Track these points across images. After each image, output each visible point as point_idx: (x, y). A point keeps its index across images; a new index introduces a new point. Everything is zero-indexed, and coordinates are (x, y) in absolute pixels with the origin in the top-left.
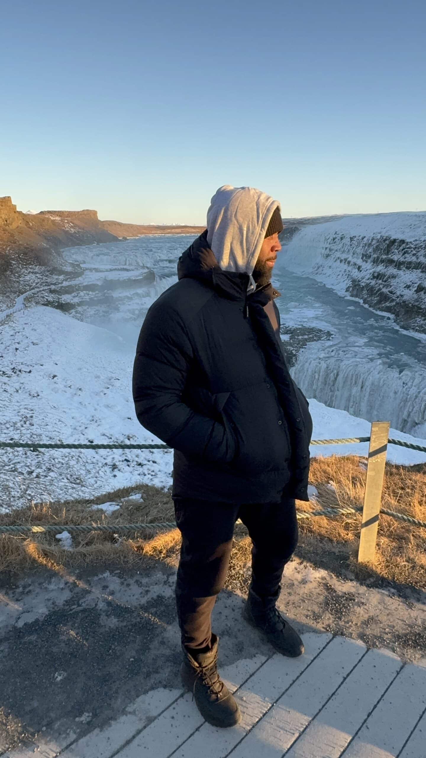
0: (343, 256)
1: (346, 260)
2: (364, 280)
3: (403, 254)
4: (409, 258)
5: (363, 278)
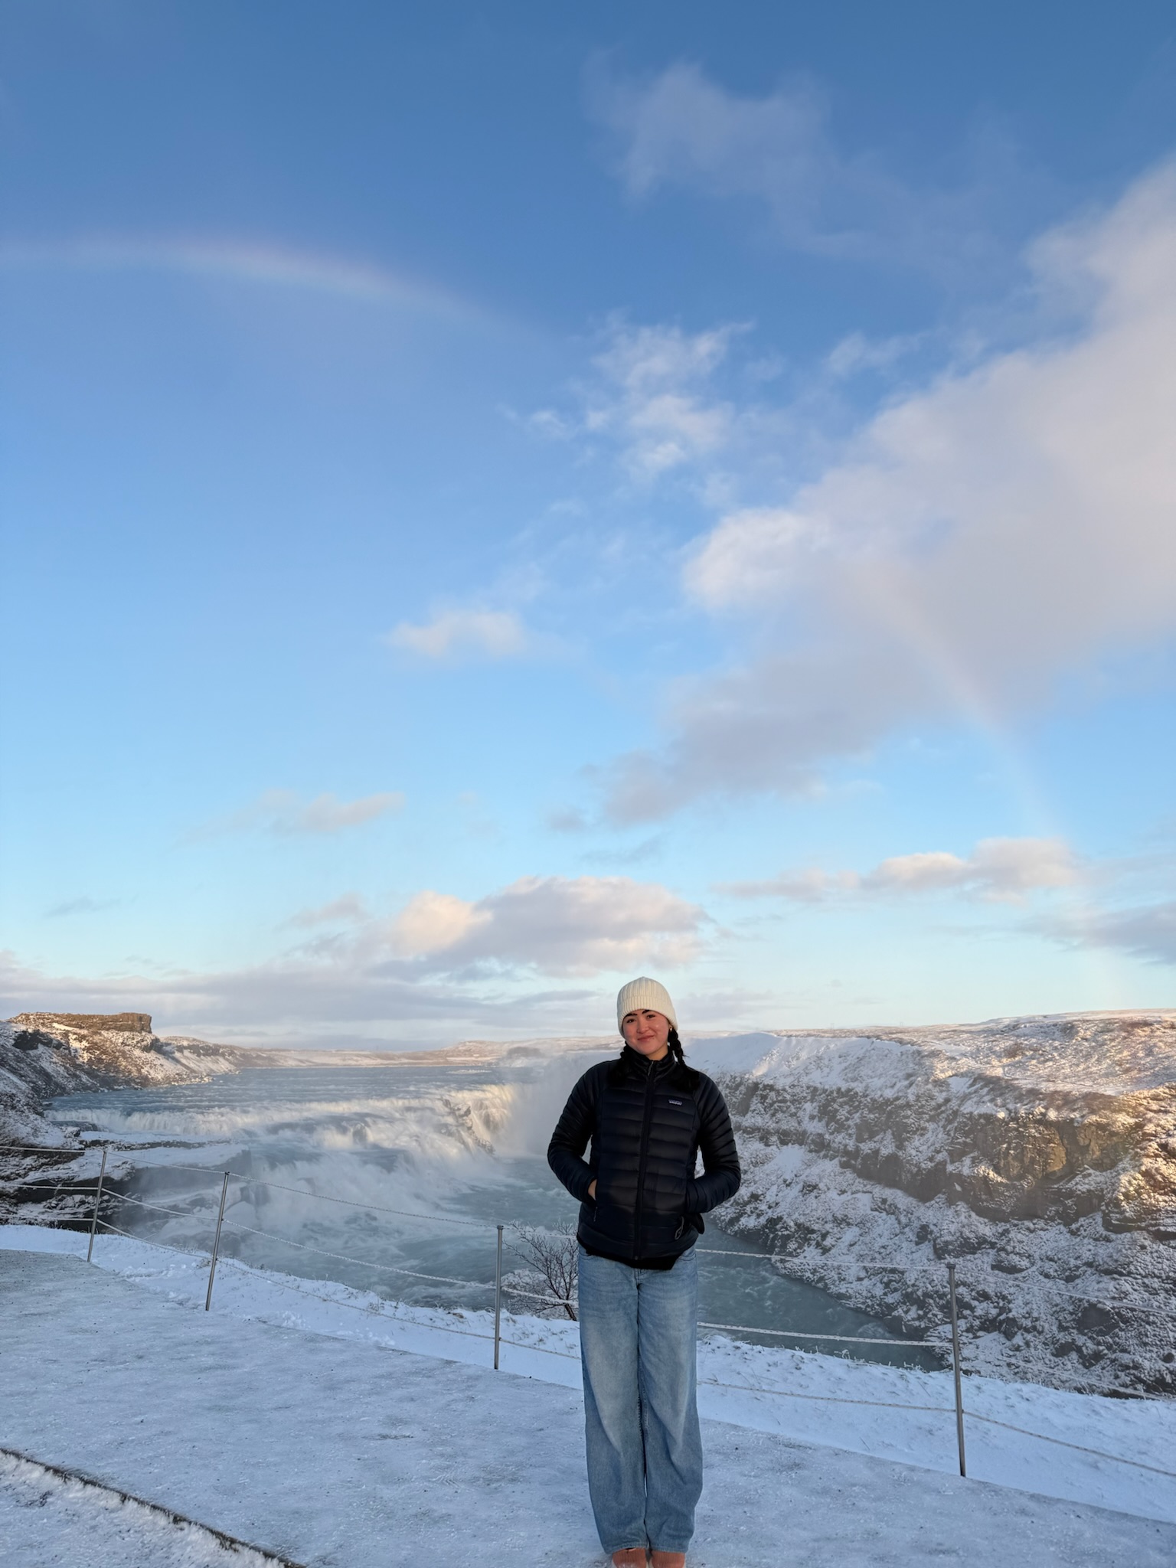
3: (773, 1115)
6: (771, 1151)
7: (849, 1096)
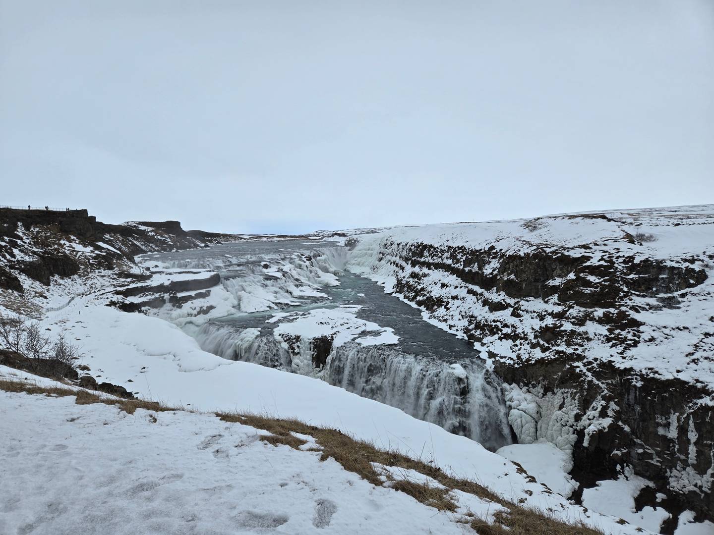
0: (393, 259)
1: (394, 262)
2: (405, 279)
3: (432, 257)
4: (437, 260)
5: (404, 277)
6: (430, 272)
7: (462, 249)
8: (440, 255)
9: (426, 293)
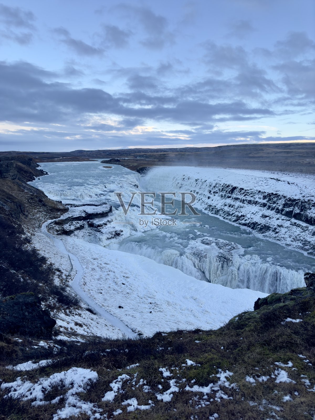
0: (192, 189)
1: (195, 191)
2: (218, 206)
3: (244, 196)
4: (249, 198)
6: (245, 205)
7: (277, 195)
8: (251, 195)
9: (247, 219)
